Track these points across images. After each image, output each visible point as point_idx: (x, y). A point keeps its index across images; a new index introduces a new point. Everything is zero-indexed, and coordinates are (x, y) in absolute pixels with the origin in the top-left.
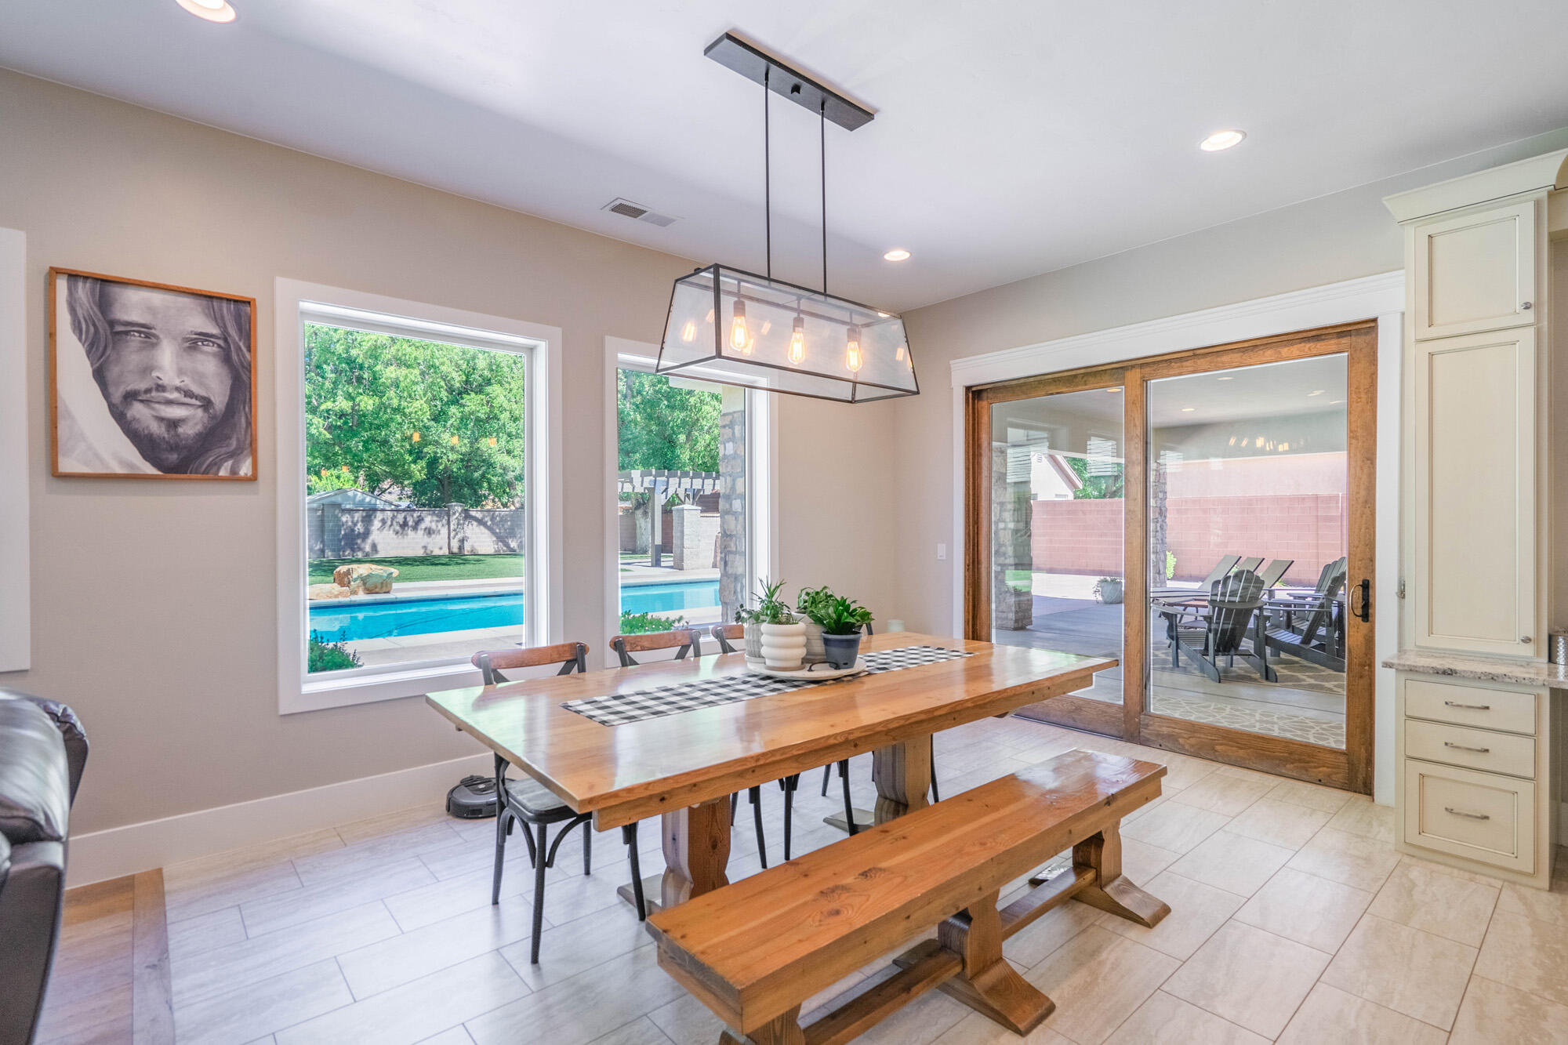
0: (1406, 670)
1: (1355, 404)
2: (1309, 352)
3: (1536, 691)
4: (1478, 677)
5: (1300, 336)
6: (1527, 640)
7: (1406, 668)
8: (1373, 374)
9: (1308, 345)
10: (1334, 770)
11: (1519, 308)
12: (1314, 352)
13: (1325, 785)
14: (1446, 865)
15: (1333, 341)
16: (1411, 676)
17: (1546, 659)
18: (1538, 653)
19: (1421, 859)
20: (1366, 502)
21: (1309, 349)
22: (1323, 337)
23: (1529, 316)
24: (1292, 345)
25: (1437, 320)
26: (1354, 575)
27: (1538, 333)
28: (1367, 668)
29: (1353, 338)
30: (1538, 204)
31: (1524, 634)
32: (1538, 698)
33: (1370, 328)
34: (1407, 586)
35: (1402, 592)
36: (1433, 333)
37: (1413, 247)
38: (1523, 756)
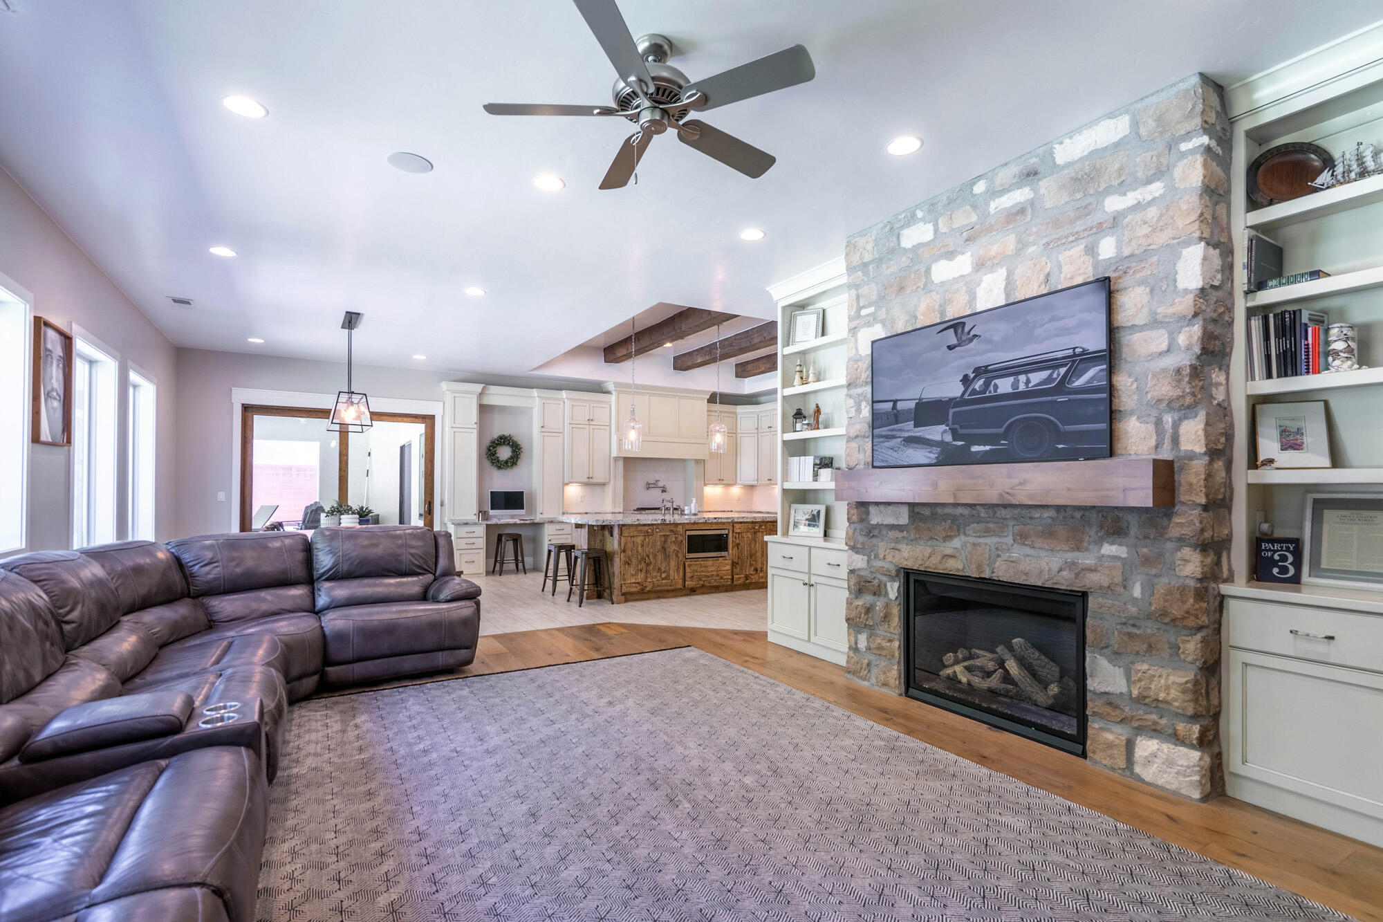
1: (427, 442)
4: (473, 524)
5: (411, 415)
6: (476, 514)
7: (457, 524)
8: (433, 433)
9: (412, 419)
11: (473, 423)
16: (458, 526)
17: (479, 518)
20: (430, 475)
22: (418, 417)
23: (476, 426)
24: (408, 418)
25: (456, 422)
26: (426, 500)
27: (477, 431)
29: (427, 420)
30: (477, 396)
31: (474, 513)
32: (483, 527)
33: (432, 417)
34: (446, 502)
35: (442, 504)
36: (455, 425)
37: (448, 398)
38: (481, 543)
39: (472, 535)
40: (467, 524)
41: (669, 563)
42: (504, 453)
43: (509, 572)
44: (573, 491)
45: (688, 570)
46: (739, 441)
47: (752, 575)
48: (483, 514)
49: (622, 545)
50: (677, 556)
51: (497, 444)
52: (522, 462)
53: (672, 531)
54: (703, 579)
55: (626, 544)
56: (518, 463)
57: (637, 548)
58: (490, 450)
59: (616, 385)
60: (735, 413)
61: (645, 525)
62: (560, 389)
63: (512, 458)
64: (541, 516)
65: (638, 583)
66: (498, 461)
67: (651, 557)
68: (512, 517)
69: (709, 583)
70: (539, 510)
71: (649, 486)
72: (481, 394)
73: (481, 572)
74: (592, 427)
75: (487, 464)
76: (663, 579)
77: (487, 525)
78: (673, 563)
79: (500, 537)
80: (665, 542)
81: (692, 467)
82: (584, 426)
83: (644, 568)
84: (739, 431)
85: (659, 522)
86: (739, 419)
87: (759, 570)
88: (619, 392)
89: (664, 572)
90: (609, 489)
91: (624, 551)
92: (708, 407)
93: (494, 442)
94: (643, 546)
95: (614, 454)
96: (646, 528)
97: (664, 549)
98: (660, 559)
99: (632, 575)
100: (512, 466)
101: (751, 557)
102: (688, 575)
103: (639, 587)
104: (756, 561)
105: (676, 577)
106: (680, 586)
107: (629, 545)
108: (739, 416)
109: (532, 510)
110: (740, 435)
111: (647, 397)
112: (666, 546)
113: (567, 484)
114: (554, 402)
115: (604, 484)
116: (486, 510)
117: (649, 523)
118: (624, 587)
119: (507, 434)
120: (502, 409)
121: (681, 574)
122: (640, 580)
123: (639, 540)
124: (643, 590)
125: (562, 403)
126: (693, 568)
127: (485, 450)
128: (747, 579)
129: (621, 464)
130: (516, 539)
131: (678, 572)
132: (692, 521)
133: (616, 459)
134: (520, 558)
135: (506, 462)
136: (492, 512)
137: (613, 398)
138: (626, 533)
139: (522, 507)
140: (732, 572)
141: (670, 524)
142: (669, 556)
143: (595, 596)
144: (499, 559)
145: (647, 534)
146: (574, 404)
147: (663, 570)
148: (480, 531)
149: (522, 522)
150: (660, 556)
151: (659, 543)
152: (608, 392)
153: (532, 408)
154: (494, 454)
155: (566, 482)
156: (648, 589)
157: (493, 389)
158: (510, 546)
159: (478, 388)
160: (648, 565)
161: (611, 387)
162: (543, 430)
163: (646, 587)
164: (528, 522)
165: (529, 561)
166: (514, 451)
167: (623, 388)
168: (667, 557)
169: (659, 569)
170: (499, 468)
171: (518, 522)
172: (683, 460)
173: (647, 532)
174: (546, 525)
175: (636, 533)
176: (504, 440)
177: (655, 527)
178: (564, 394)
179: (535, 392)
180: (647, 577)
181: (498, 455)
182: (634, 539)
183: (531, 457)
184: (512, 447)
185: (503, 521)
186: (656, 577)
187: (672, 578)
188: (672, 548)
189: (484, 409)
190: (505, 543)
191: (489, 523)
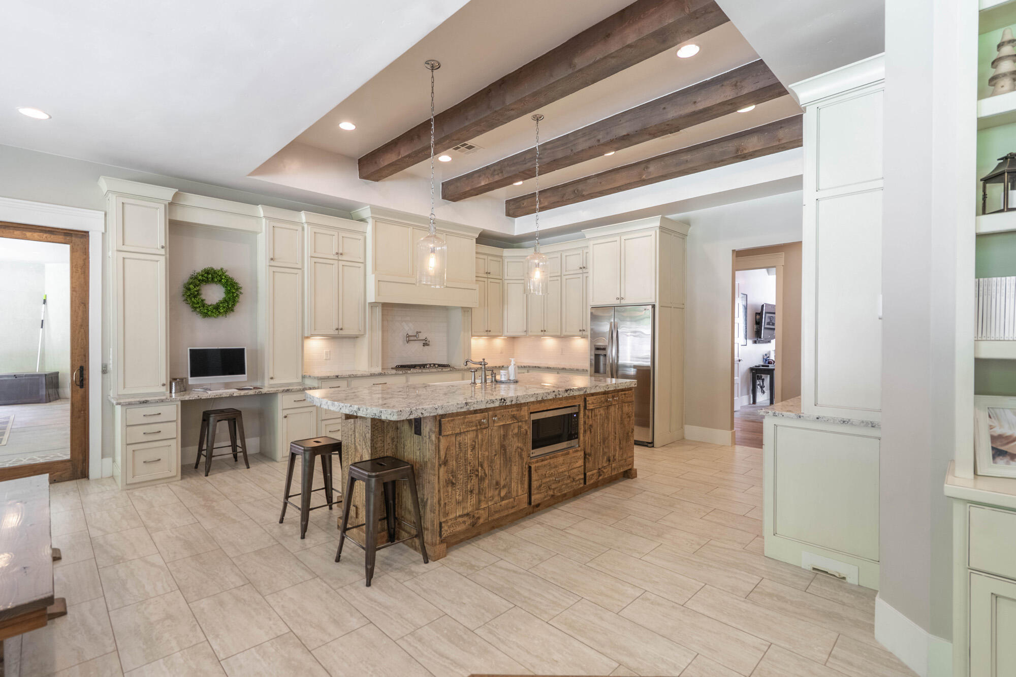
0: (127, 405)
1: (74, 274)
2: (46, 239)
3: (177, 403)
4: (157, 402)
5: (40, 228)
6: (164, 385)
7: (127, 403)
8: (85, 259)
9: (45, 235)
10: (64, 472)
11: (159, 247)
12: (49, 239)
13: (58, 482)
14: (144, 487)
15: (61, 237)
16: (129, 407)
17: (169, 392)
18: (167, 390)
19: (134, 489)
20: (81, 326)
21: (46, 237)
22: (55, 233)
23: (163, 252)
24: (35, 232)
25: (127, 242)
26: (74, 364)
27: (166, 259)
28: (82, 412)
29: (73, 238)
30: (165, 206)
31: (162, 383)
32: (177, 405)
33: (84, 235)
34: (111, 367)
35: (105, 371)
36: (124, 248)
37: (113, 205)
38: (173, 430)
39: (157, 419)
40: (146, 402)
41: (510, 472)
42: (214, 294)
43: (221, 468)
44: (316, 346)
45: (534, 476)
46: (506, 288)
47: (604, 467)
48: (177, 382)
49: (442, 453)
50: (521, 456)
51: (201, 281)
52: (242, 307)
53: (514, 417)
54: (553, 486)
55: (448, 449)
56: (236, 308)
57: (466, 453)
58: (189, 289)
59: (375, 210)
60: (501, 257)
61: (476, 412)
62: (299, 209)
63: (225, 301)
64: (272, 382)
65: (467, 515)
66: (203, 306)
67: (485, 465)
68: (227, 386)
69: (560, 490)
70: (268, 373)
71: (409, 339)
72: (171, 204)
73: (173, 473)
74: (341, 263)
75: (185, 310)
76: (503, 499)
77: (184, 403)
78: (515, 469)
79: (206, 416)
80: (505, 436)
81: (457, 317)
82: (331, 262)
83: (476, 487)
84: (506, 277)
85: (497, 404)
86: (506, 264)
87: (612, 459)
88: (376, 220)
89: (504, 487)
90: (364, 343)
91: (445, 463)
92: (477, 248)
93: (196, 278)
94: (473, 448)
95: (371, 298)
96: (479, 416)
97: (503, 447)
98: (498, 466)
99: (458, 503)
100: (226, 312)
101: (604, 442)
102: (535, 484)
103: (469, 521)
104: (608, 447)
105: (520, 492)
106: (524, 505)
107: (454, 451)
108: (506, 260)
109: (258, 374)
110: (506, 282)
111: (410, 229)
112: (506, 443)
113: (308, 338)
114: (288, 226)
115: (355, 337)
116: (184, 376)
117: (483, 407)
118: (445, 527)
119: (217, 266)
120: (209, 231)
121: (526, 486)
122: (470, 509)
123: (468, 439)
124: (473, 525)
125: (300, 228)
126: (541, 472)
127: (179, 289)
128: (600, 475)
129: (378, 311)
130: (234, 418)
131: (522, 483)
132: (539, 399)
133: (373, 305)
134: (239, 443)
135: (217, 307)
136: (192, 381)
137: (369, 228)
138: (448, 430)
139: (242, 372)
140: (585, 469)
141: (511, 406)
142: (511, 461)
143: (386, 538)
144: (205, 447)
145: (481, 427)
146: (317, 230)
147: (502, 483)
148: (172, 412)
149: (243, 393)
150: (498, 461)
151: (496, 440)
152: (362, 220)
153: (256, 233)
154: (197, 295)
155: (306, 335)
156: (481, 521)
157: (194, 200)
158: (222, 429)
159: (168, 194)
160: (481, 480)
161: (366, 213)
162: (273, 263)
163: (479, 518)
164: (251, 392)
165: (252, 444)
166: (228, 292)
167: (383, 216)
168: (507, 461)
169: (497, 483)
170: (205, 315)
171: (236, 393)
172: (446, 308)
173: (480, 423)
174: (280, 396)
175: (463, 428)
176: (211, 276)
177: (491, 413)
178: (303, 216)
179: (260, 210)
180: (480, 501)
181: (203, 297)
182: (459, 438)
183: (255, 300)
184: (225, 285)
185: (211, 394)
186: (493, 497)
187: (514, 494)
188: (514, 444)
189: (176, 228)
190: (215, 426)
191: (187, 398)
